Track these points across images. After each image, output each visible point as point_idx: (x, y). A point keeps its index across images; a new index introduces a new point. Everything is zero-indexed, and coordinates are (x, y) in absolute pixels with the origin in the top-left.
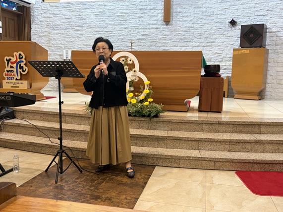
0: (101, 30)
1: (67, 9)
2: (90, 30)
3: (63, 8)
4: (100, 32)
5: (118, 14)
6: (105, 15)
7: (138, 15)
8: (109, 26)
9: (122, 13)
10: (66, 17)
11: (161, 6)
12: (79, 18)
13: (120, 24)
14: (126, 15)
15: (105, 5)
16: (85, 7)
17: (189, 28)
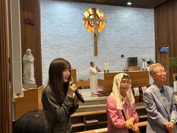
1: (52, 49)
3: (50, 48)
5: (74, 51)
6: (69, 52)
7: (83, 52)
8: (71, 57)
9: (76, 51)
10: (51, 53)
11: (93, 48)
12: (57, 53)
13: (75, 56)
14: (78, 52)
15: (68, 47)
16: (60, 48)
17: (105, 58)
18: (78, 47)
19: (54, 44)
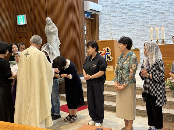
0: (146, 24)
1: (123, 12)
2: (139, 25)
3: (119, 11)
4: (146, 26)
5: (160, 12)
6: (150, 13)
8: (153, 21)
9: (162, 10)
10: (122, 17)
12: (130, 17)
13: (161, 19)
14: (166, 12)
15: (149, 7)
16: (135, 9)
18: (167, 4)
19: (127, 5)
